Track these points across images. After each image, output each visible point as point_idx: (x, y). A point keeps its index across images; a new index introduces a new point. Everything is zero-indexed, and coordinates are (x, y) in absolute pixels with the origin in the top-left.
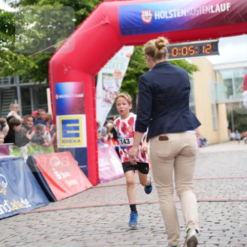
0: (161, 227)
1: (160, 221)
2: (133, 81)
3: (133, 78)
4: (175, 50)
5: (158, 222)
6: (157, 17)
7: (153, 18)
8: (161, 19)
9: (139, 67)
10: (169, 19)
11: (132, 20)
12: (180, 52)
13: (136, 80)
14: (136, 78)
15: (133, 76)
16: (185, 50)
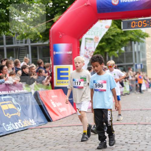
0: (121, 141)
1: (120, 137)
2: (103, 43)
3: (104, 42)
4: (133, 23)
5: (118, 137)
6: (122, 1)
7: (119, 1)
8: (124, 2)
9: (108, 34)
10: (130, 2)
11: (105, 2)
12: (137, 24)
13: (106, 43)
14: (106, 42)
15: (105, 40)
16: (140, 23)
